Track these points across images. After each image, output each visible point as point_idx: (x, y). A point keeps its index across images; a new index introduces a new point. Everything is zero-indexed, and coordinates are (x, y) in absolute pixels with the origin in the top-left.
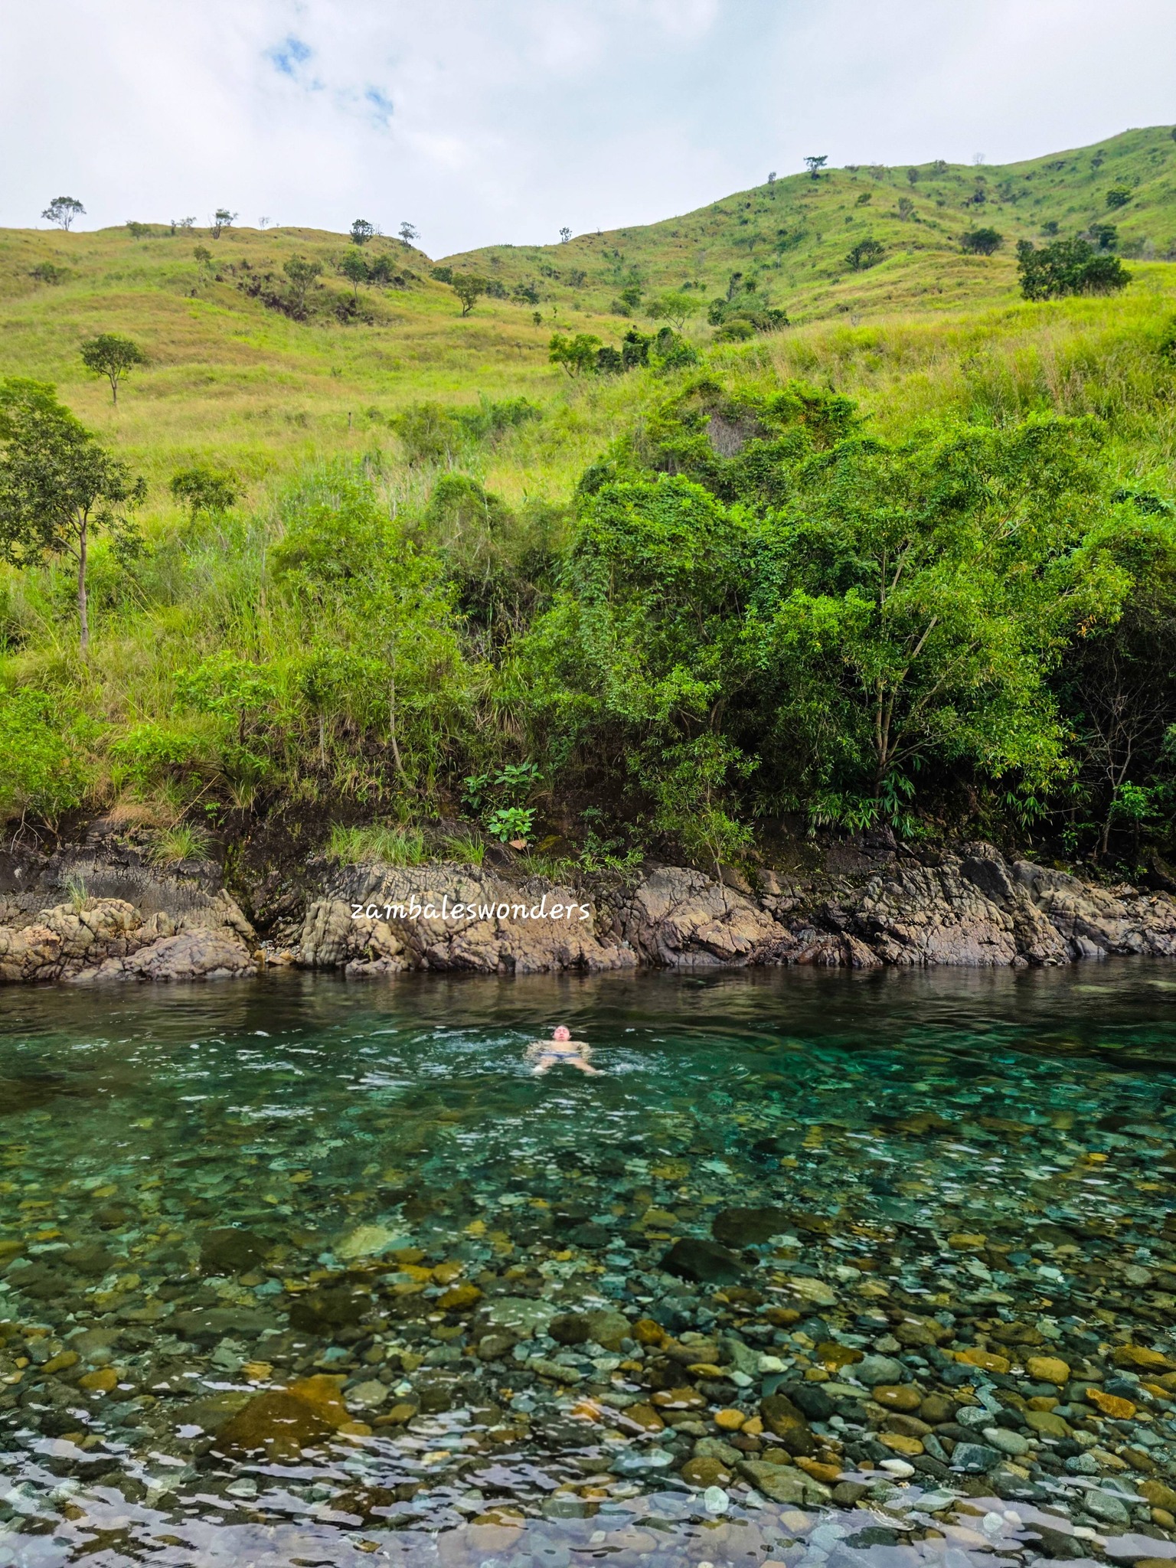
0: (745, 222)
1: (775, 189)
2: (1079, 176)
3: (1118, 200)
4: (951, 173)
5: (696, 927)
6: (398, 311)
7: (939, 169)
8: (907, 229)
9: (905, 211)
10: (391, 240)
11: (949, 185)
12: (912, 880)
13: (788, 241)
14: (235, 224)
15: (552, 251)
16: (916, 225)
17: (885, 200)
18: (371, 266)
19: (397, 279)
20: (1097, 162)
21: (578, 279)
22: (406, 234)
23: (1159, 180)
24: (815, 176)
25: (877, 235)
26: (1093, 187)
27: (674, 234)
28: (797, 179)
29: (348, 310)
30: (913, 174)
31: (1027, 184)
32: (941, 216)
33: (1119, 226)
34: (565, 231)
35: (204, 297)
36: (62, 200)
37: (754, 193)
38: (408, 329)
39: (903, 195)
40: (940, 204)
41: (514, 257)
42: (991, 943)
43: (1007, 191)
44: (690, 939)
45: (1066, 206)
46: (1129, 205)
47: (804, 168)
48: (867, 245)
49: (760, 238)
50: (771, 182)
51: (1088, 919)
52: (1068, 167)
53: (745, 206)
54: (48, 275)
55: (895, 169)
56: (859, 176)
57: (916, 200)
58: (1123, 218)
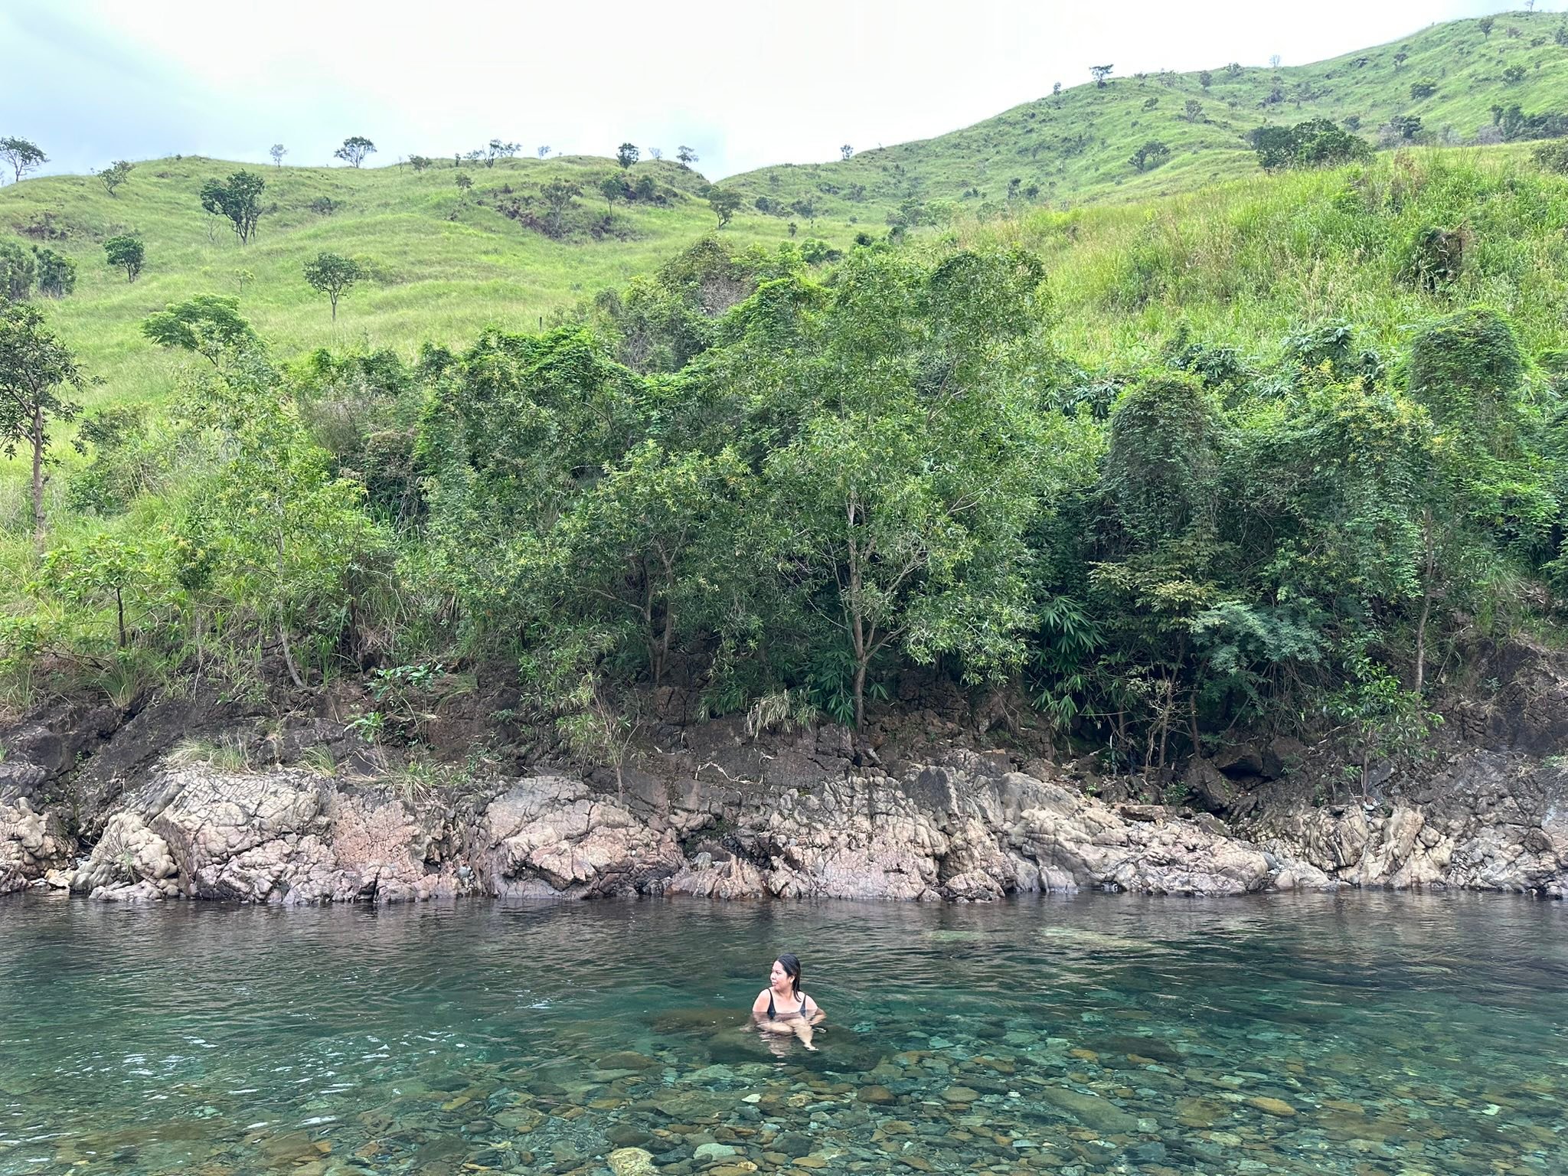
0: (1031, 131)
1: (1060, 99)
2: (1383, 72)
3: (1424, 91)
4: (1246, 76)
5: (532, 848)
6: (655, 228)
7: (1235, 73)
8: (1196, 130)
9: (1193, 113)
10: (670, 163)
11: (1244, 87)
12: (835, 793)
13: (1073, 147)
14: (516, 155)
15: (833, 168)
16: (1206, 126)
17: (1173, 104)
18: (633, 186)
19: (659, 198)
20: (1401, 57)
21: (857, 194)
22: (684, 157)
23: (1466, 72)
24: (1102, 85)
25: (1163, 137)
26: (1397, 81)
27: (957, 146)
28: (1082, 88)
29: (603, 227)
30: (1206, 78)
31: (1328, 82)
32: (1233, 117)
33: (1423, 118)
34: (846, 148)
35: (463, 221)
36: (355, 140)
37: (1039, 104)
38: (658, 243)
39: (1192, 98)
40: (1233, 105)
41: (794, 174)
42: (900, 871)
43: (1307, 90)
44: (524, 863)
45: (1370, 102)
46: (1435, 97)
47: (1090, 78)
48: (1152, 147)
49: (1044, 146)
50: (1057, 93)
51: (1070, 846)
52: (1370, 64)
53: (1029, 116)
54: (325, 207)
55: (1188, 75)
56: (1147, 82)
57: (1205, 103)
58: (1428, 109)
